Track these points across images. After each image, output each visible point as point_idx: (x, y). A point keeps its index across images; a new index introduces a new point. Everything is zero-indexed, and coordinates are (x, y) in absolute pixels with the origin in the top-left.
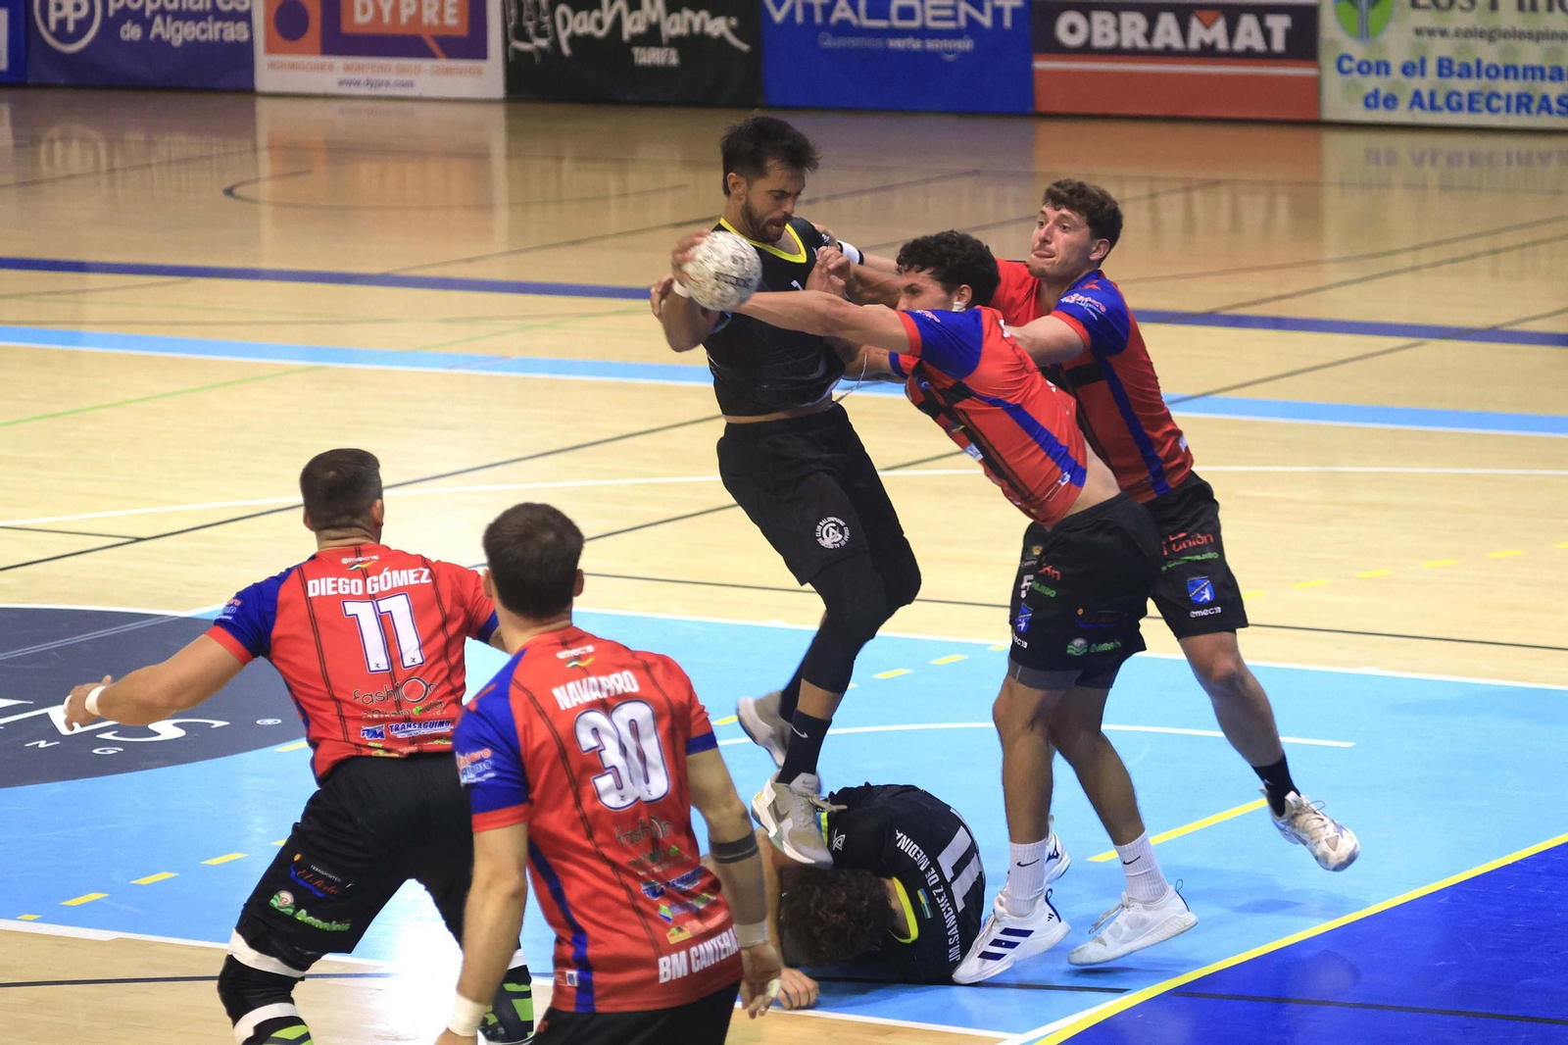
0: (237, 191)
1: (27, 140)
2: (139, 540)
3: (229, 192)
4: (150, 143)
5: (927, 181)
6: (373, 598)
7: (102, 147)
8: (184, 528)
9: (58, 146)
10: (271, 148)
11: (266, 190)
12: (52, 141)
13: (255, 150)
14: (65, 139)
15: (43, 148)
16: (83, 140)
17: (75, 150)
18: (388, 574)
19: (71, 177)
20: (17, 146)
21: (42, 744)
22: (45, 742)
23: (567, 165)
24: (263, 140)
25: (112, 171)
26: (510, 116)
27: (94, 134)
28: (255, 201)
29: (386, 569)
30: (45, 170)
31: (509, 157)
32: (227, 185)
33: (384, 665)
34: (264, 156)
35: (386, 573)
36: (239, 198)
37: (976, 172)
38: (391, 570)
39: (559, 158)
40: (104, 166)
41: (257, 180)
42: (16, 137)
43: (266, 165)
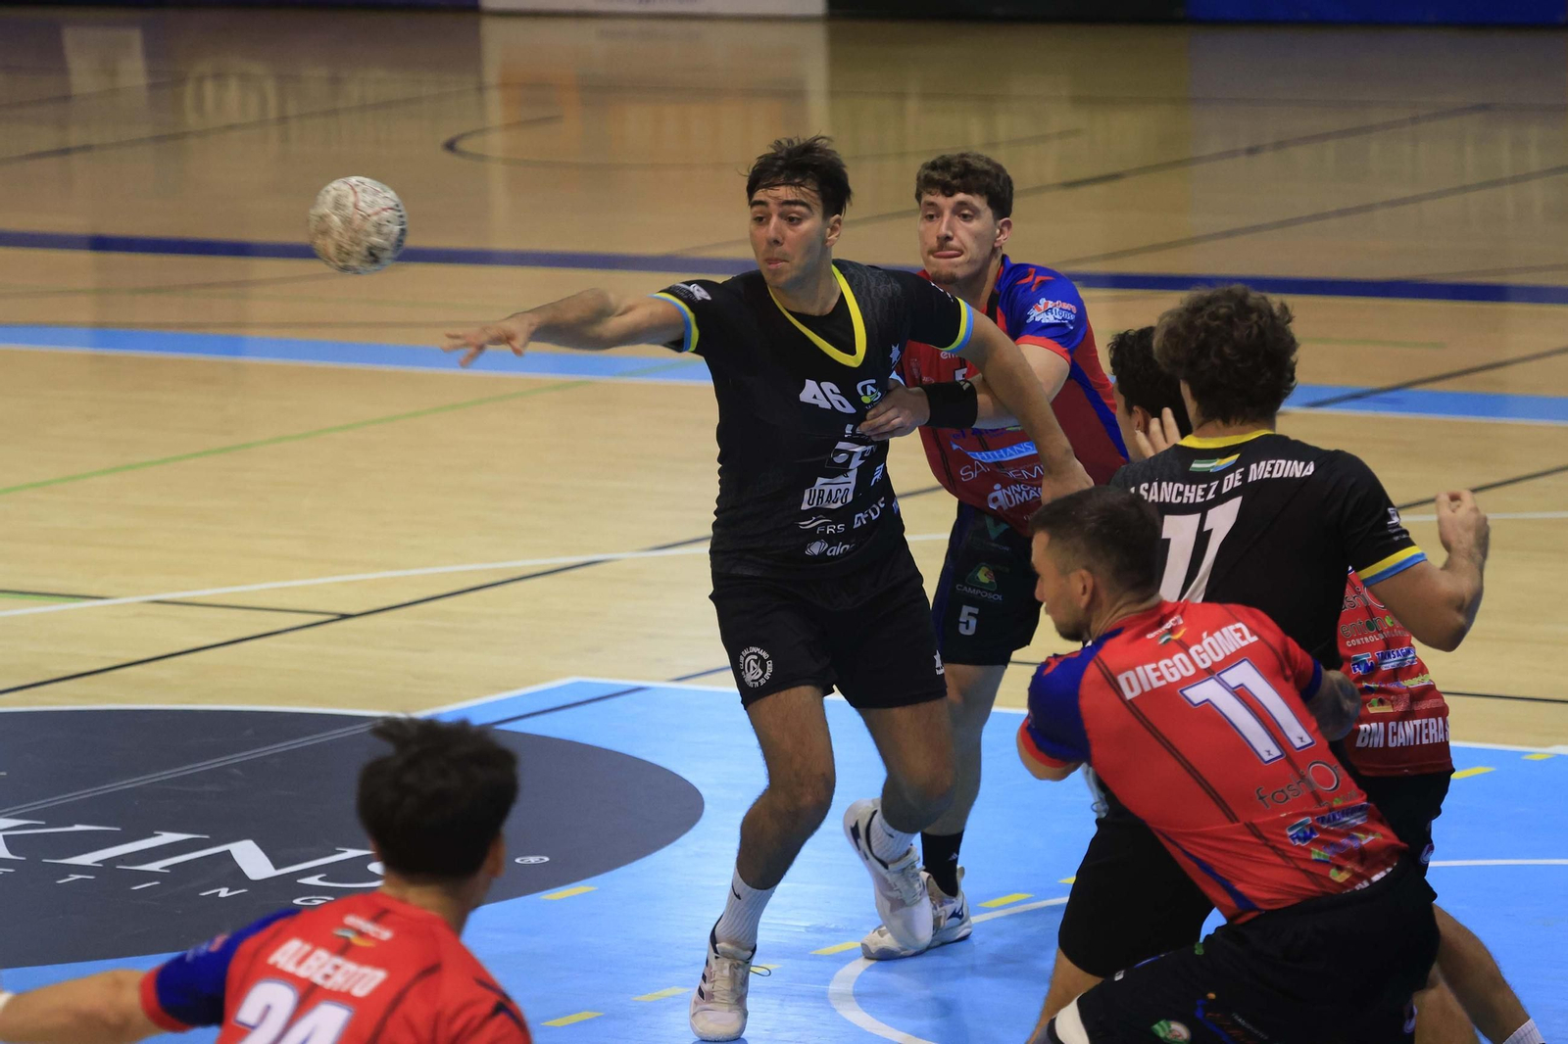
0: (463, 145)
1: (165, 80)
2: (345, 617)
3: (450, 146)
4: (335, 81)
5: (1415, 120)
6: (1212, 672)
7: (270, 87)
8: (407, 600)
9: (209, 88)
10: (504, 85)
11: (496, 143)
12: (201, 79)
13: (481, 89)
14: (219, 76)
15: (189, 90)
16: (244, 77)
17: (233, 91)
18: (1210, 639)
19: (231, 127)
20: (153, 87)
21: (224, 892)
22: (227, 889)
23: (912, 105)
24: (492, 74)
25: (283, 119)
26: (834, 40)
27: (257, 68)
28: (481, 158)
29: (1205, 635)
30: (192, 120)
31: (833, 94)
32: (445, 137)
33: (1276, 752)
34: (494, 99)
35: (1207, 640)
36: (463, 154)
37: (1483, 108)
38: (1210, 634)
39: (901, 96)
40: (273, 114)
41: (482, 131)
42: (151, 72)
43: (496, 109)
